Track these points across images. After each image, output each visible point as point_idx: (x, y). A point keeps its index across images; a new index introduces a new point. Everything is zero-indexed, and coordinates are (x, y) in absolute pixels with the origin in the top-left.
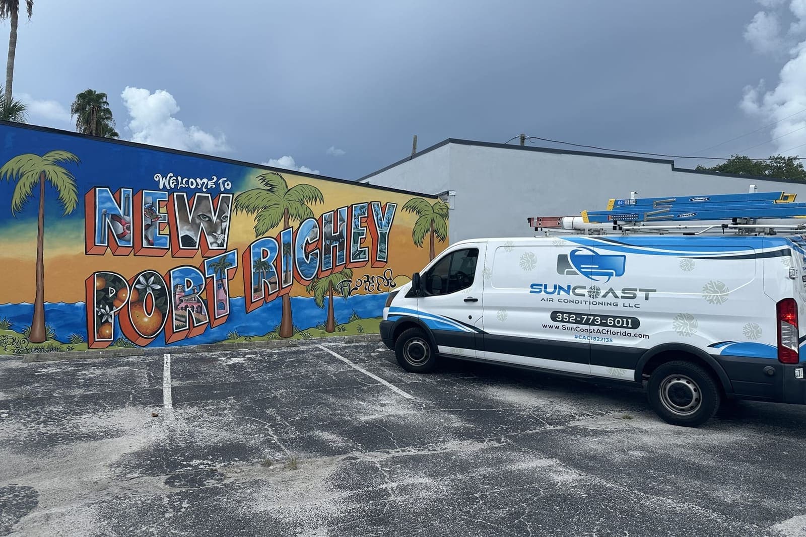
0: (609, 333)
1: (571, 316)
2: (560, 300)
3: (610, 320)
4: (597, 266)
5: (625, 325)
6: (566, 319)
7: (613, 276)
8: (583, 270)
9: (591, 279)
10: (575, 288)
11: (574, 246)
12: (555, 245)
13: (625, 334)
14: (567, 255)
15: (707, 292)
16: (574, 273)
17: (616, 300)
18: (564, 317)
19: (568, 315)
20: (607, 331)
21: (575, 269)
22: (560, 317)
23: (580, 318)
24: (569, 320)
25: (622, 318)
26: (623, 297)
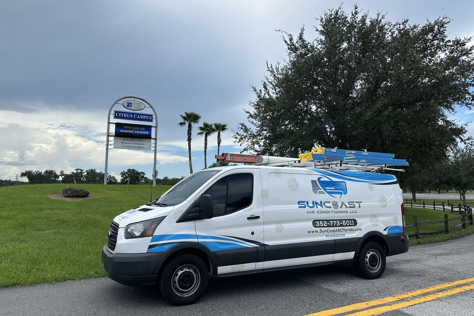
0: (344, 230)
1: (324, 222)
2: (318, 212)
3: (344, 222)
4: (334, 188)
5: (351, 224)
6: (322, 225)
7: (342, 194)
8: (327, 191)
9: (332, 196)
10: (324, 203)
11: (319, 175)
12: (307, 173)
13: (351, 230)
14: (316, 181)
15: (380, 202)
16: (322, 193)
17: (346, 209)
18: (321, 223)
19: (322, 222)
20: (343, 230)
21: (323, 190)
22: (318, 224)
23: (329, 223)
24: (324, 225)
25: (349, 220)
26: (350, 207)
